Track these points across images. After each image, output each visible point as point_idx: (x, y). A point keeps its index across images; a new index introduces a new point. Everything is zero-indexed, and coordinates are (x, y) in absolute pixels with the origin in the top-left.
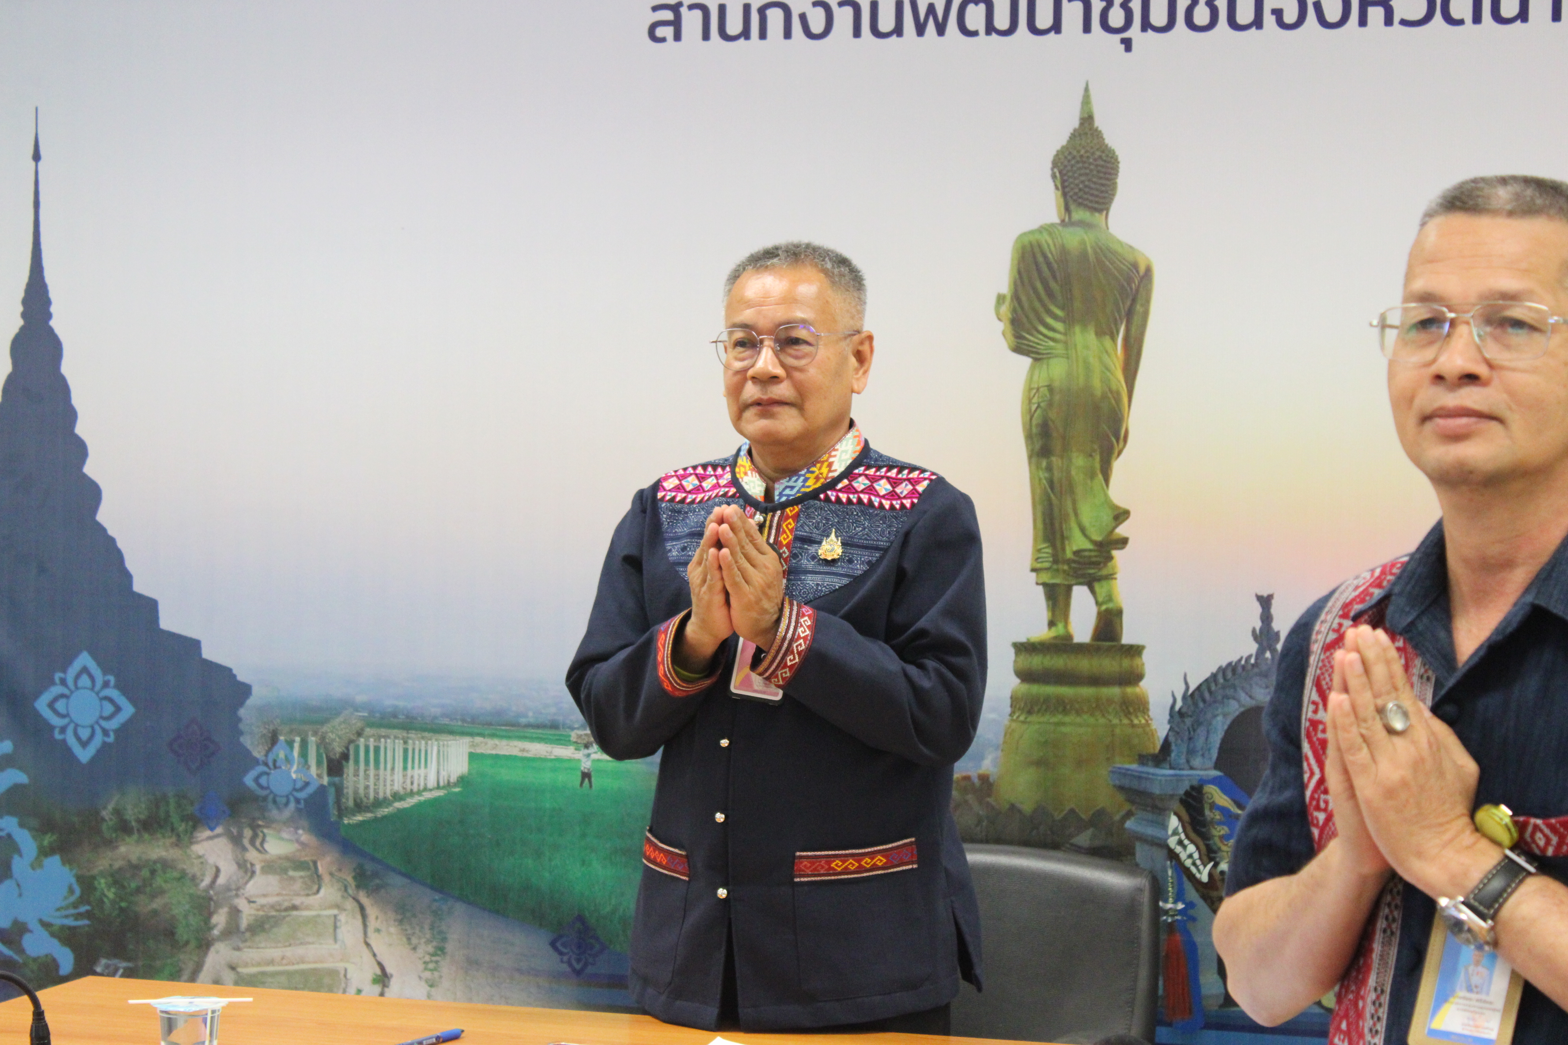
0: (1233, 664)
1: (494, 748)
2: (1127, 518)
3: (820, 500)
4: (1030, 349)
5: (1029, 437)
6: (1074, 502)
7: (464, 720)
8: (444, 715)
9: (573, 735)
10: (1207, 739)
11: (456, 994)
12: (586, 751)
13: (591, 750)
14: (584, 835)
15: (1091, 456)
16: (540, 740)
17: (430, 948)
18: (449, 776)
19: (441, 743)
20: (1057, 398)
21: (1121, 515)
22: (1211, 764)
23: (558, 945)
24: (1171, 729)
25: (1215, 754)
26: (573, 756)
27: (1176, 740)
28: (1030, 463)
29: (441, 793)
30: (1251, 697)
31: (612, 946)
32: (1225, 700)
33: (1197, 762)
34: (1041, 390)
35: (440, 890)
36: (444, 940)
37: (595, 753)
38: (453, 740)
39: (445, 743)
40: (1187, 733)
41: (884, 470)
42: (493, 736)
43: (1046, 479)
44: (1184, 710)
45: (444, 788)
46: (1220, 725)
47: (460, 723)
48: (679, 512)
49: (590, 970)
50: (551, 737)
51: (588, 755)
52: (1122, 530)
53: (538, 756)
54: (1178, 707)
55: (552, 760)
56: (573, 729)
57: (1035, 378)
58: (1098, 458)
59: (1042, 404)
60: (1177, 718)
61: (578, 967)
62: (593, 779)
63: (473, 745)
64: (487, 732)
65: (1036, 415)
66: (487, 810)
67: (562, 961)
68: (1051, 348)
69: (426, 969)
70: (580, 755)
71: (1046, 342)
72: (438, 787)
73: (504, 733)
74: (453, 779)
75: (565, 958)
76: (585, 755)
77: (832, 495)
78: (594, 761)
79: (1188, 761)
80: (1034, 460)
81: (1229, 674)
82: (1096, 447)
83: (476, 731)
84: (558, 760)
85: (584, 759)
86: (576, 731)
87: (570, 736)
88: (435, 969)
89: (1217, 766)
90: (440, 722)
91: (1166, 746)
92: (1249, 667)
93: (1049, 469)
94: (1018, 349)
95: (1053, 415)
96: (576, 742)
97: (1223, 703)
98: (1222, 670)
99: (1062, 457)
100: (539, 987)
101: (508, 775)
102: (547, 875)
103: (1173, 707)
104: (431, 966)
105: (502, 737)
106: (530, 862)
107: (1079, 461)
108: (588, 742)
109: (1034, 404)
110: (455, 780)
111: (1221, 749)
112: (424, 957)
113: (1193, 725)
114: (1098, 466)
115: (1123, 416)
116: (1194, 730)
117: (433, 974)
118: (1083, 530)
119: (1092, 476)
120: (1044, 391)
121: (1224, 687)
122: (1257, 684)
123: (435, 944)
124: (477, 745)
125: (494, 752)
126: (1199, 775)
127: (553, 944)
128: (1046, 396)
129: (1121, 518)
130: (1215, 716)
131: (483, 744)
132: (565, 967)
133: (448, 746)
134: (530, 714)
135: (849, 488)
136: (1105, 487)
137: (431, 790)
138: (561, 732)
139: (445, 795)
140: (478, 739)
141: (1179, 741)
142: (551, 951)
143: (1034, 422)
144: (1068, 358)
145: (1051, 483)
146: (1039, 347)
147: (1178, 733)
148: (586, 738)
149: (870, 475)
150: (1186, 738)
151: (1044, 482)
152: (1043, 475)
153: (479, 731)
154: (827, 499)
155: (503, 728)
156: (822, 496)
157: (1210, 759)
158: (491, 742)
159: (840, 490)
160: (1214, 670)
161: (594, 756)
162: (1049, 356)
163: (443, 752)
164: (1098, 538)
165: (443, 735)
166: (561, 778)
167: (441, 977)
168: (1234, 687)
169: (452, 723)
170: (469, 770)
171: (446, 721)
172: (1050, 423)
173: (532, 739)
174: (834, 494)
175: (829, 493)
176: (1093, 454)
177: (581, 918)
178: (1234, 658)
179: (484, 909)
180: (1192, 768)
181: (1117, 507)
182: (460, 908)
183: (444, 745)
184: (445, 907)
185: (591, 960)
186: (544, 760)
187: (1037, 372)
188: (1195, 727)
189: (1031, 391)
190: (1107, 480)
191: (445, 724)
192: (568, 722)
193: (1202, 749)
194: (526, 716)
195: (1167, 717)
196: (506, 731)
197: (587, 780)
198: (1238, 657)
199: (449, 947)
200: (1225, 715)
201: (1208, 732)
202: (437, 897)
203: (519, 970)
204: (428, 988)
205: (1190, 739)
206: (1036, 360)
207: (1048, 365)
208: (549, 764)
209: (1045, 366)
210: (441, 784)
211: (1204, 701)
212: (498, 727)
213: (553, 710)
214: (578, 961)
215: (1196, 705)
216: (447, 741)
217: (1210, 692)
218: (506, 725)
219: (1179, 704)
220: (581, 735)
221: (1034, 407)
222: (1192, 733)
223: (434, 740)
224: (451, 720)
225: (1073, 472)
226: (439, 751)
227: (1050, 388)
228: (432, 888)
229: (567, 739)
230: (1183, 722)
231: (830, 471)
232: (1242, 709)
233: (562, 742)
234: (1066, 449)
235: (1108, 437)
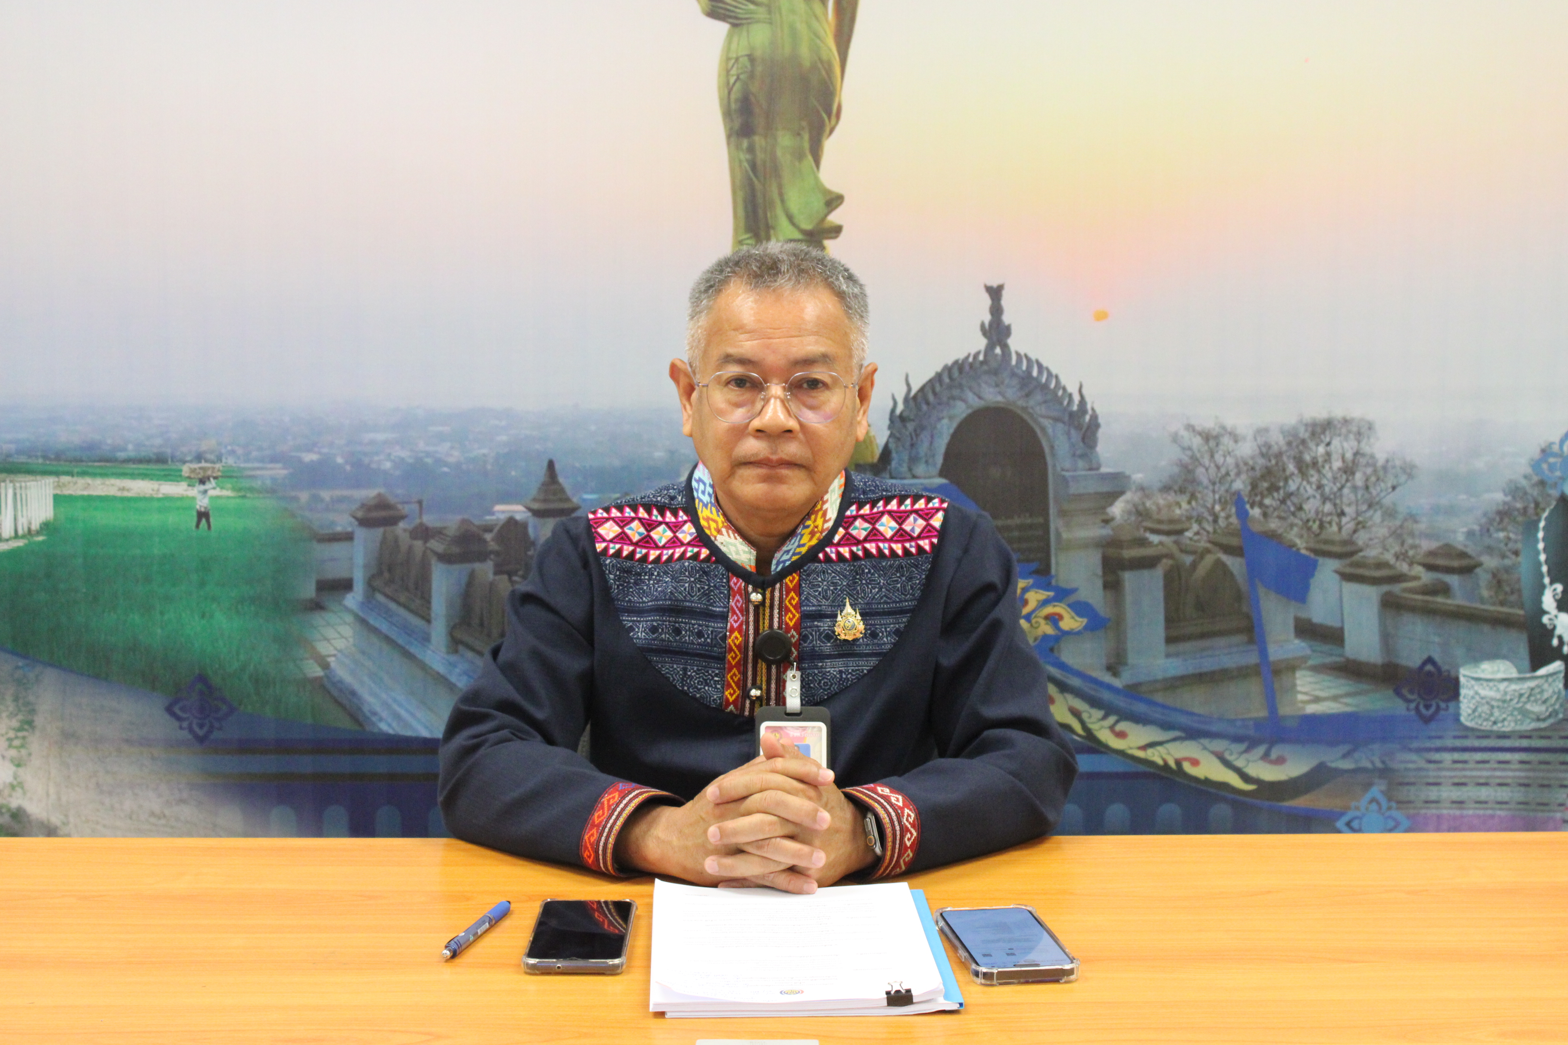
0: (960, 362)
1: (85, 489)
2: (841, 203)
3: (820, 561)
4: (727, 13)
5: (727, 114)
6: (780, 187)
7: (45, 457)
8: (19, 452)
9: (186, 469)
10: (931, 443)
11: (49, 773)
12: (202, 487)
13: (208, 486)
14: (202, 584)
15: (799, 134)
16: (144, 476)
17: (15, 723)
18: (30, 523)
19: (18, 485)
20: (759, 69)
21: (834, 201)
22: (935, 471)
23: (176, 710)
24: (891, 435)
25: (939, 460)
26: (185, 493)
27: (897, 447)
28: (729, 144)
29: (20, 543)
30: (980, 398)
31: (242, 708)
32: (952, 402)
33: (920, 469)
34: (741, 59)
35: (25, 657)
36: (33, 711)
37: (214, 488)
38: (33, 481)
39: (23, 484)
40: (909, 439)
41: (881, 503)
42: (83, 474)
43: (747, 160)
44: (905, 414)
45: (23, 537)
46: (945, 429)
47: (40, 461)
48: (628, 571)
49: (216, 735)
50: (158, 473)
51: (205, 492)
52: (834, 218)
53: (141, 495)
54: (898, 411)
55: (159, 500)
56: (184, 462)
57: (734, 46)
58: (806, 136)
59: (742, 77)
60: (898, 424)
61: (201, 733)
62: (212, 520)
63: (58, 486)
64: (76, 470)
65: (735, 89)
66: (80, 561)
67: (181, 728)
68: (752, 12)
69: (10, 746)
70: (194, 492)
71: (746, 5)
72: (16, 536)
73: (98, 471)
74: (35, 526)
75: (185, 724)
76: (200, 492)
77: (831, 551)
78: (212, 498)
79: (910, 470)
80: (733, 139)
81: (956, 373)
82: (804, 124)
83: (61, 469)
84: (168, 498)
85: (199, 497)
86: (188, 465)
87: (181, 471)
88: (22, 746)
89: (941, 474)
90: (15, 460)
91: (886, 454)
92: (977, 365)
93: (751, 149)
94: (713, 14)
95: (754, 88)
96: (189, 478)
97: (948, 404)
98: (948, 369)
99: (766, 137)
100: (153, 758)
101: (104, 519)
102: (159, 631)
103: (893, 411)
104: (17, 743)
105: (93, 475)
106: (136, 618)
107: (785, 140)
108: (204, 477)
109: (733, 75)
110: (38, 527)
111: (947, 456)
112: (7, 733)
113: (915, 431)
114: (806, 145)
115: (835, 89)
116: (917, 435)
117: (19, 751)
118: (790, 218)
119: (800, 157)
120: (745, 61)
121: (950, 387)
122: (986, 383)
123: (20, 717)
124: (64, 485)
125: (85, 493)
126: (922, 484)
127: (169, 710)
128: (746, 67)
129: (834, 204)
130: (940, 419)
131: (72, 484)
132: (185, 734)
133: (26, 488)
134: (130, 447)
135: (848, 539)
136: (815, 169)
137: (7, 540)
138: (171, 466)
139: (26, 545)
140: (65, 479)
141: (901, 448)
142: (167, 716)
143: (733, 96)
144: (771, 23)
145: (753, 166)
146: (738, 10)
147: (899, 439)
148: (201, 472)
149: (867, 515)
150: (908, 444)
151: (746, 164)
152: (744, 156)
153: (66, 469)
154: (828, 559)
155: (96, 464)
156: (821, 556)
157: (935, 465)
158: (81, 481)
159: (839, 544)
160: (939, 369)
161: (211, 493)
162: (749, 21)
163: (21, 495)
164: (807, 226)
165: (20, 476)
166: (171, 519)
167: (30, 754)
168: (961, 386)
169: (30, 461)
170: (55, 515)
171: (23, 459)
172: (753, 99)
173: (133, 476)
174: (834, 550)
175: (828, 550)
176: (802, 132)
177: (202, 678)
178: (961, 356)
179: (82, 674)
180: (914, 477)
181: (830, 192)
182: (50, 676)
183: (21, 487)
184: (31, 675)
185: (217, 725)
186: (150, 499)
187: (735, 39)
188: (918, 432)
189: (728, 61)
190: (817, 162)
191: (22, 463)
192: (178, 454)
193: (926, 455)
194: (125, 450)
195: (887, 422)
196: (100, 467)
197: (204, 521)
198: (966, 354)
199: (39, 720)
200: (951, 418)
201: (932, 437)
202: (20, 664)
203: (128, 741)
204: (14, 768)
205: (912, 445)
206: (734, 25)
207: (748, 31)
208: (156, 504)
209: (745, 34)
210: (20, 532)
211: (928, 403)
212: (90, 464)
213: (158, 441)
214: (201, 726)
215: (919, 409)
216: (25, 482)
217: (935, 394)
218: (100, 461)
219: (900, 407)
220: (195, 469)
221: (732, 80)
222: (915, 439)
223: (8, 481)
224: (30, 457)
225: (779, 153)
226: (15, 494)
227: (751, 58)
228: (13, 653)
229: (178, 474)
230: (905, 427)
231: (825, 521)
232: (970, 411)
233: (170, 477)
234: (769, 127)
235: (818, 112)
